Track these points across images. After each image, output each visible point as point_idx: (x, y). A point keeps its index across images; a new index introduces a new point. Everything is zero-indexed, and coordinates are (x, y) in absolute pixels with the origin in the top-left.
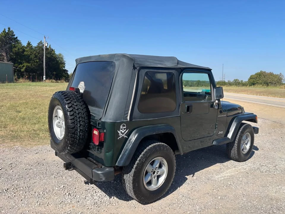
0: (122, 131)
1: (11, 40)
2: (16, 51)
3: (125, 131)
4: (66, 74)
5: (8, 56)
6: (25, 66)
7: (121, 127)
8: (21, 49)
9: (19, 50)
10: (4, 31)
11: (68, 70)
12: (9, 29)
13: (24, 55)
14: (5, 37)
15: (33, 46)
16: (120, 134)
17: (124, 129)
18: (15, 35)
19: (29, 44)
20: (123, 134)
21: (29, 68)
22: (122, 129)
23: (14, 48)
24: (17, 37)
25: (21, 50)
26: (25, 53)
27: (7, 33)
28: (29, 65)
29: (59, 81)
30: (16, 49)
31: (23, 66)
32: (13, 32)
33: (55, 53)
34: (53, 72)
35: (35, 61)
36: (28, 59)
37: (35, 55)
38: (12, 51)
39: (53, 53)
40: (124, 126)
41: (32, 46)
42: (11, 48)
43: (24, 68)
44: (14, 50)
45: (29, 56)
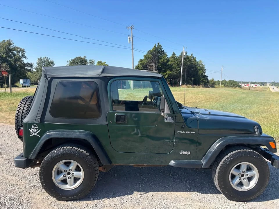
0: (34, 130)
1: (160, 53)
2: (162, 62)
3: (37, 131)
4: (205, 79)
5: (156, 66)
6: (168, 74)
7: (33, 127)
8: (166, 59)
9: (164, 60)
10: (155, 46)
11: (208, 76)
12: (158, 44)
13: (169, 65)
14: (155, 51)
15: (177, 56)
16: (32, 132)
17: (36, 129)
18: (162, 49)
19: (174, 54)
20: (35, 133)
21: (171, 75)
22: (33, 129)
23: (160, 59)
24: (164, 50)
25: (166, 61)
26: (170, 63)
27: (157, 48)
28: (171, 72)
29: (196, 87)
30: (162, 60)
31: (167, 74)
32: (161, 46)
33: (196, 60)
34: (192, 78)
35: (177, 69)
36: (171, 68)
37: (177, 63)
38: (159, 62)
39: (193, 60)
40: (35, 126)
41: (175, 57)
42: (159, 59)
43: (167, 75)
44: (161, 61)
45: (172, 66)
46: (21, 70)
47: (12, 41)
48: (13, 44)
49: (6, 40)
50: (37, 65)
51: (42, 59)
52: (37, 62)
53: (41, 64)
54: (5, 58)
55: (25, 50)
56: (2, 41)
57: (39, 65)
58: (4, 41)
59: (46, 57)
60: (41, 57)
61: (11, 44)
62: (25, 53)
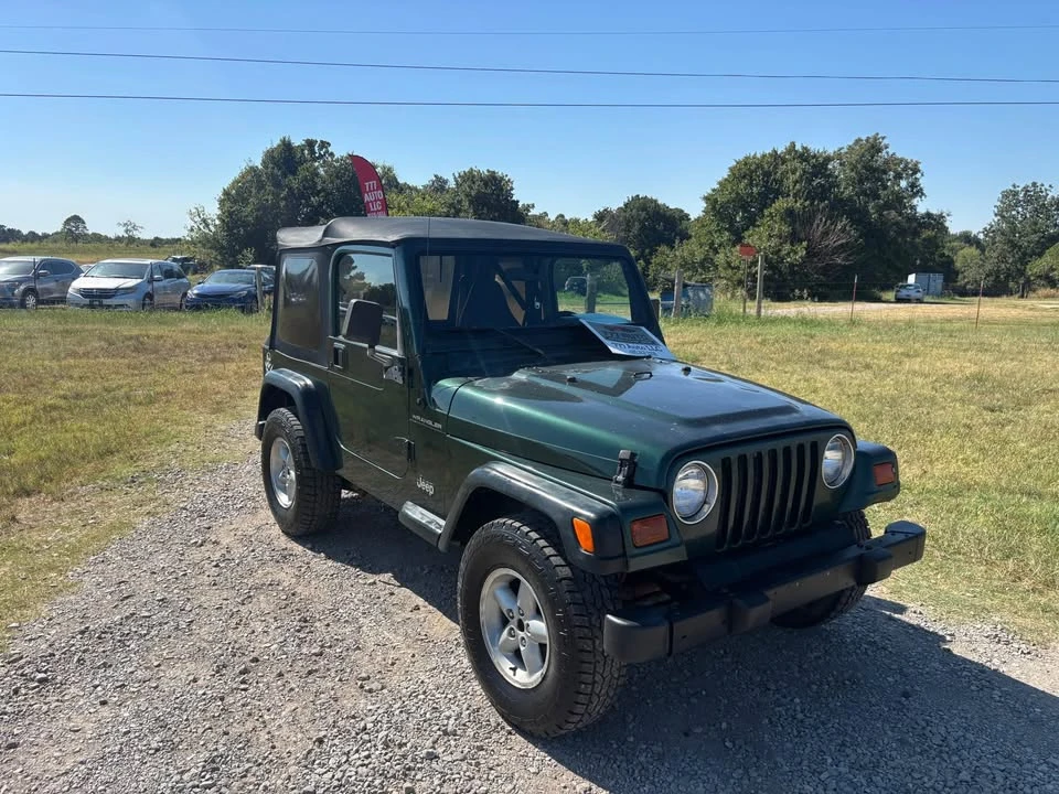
46: (900, 239)
47: (883, 138)
48: (887, 147)
49: (864, 138)
50: (996, 219)
51: (1016, 194)
52: (999, 204)
53: (1014, 213)
54: (850, 199)
55: (920, 166)
56: (851, 144)
57: (1003, 217)
58: (859, 140)
59: (1034, 184)
60: (1014, 186)
61: (880, 150)
62: (918, 175)
